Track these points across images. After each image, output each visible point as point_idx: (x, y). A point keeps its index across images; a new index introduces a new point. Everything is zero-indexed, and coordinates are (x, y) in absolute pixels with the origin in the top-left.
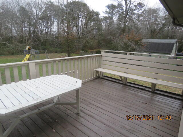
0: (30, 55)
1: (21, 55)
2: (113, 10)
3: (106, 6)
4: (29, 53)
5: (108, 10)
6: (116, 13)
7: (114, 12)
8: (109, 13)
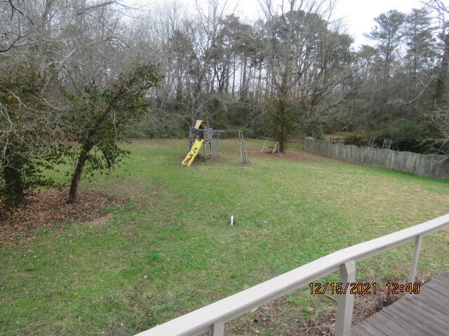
0: (203, 141)
1: (168, 140)
2: (396, 28)
3: (375, 19)
4: (201, 137)
5: (380, 30)
6: (404, 34)
7: (398, 33)
8: (383, 36)
